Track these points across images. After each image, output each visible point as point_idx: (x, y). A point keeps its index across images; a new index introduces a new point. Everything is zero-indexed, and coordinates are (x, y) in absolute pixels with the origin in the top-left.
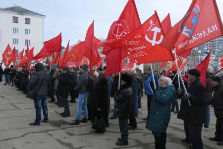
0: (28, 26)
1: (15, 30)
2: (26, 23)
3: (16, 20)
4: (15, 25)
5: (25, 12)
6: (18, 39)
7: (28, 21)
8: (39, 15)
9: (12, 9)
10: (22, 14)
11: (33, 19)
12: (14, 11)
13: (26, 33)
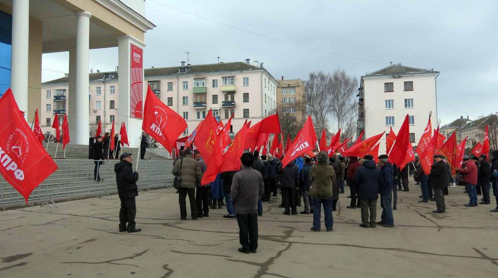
0: (409, 95)
1: (390, 104)
2: (406, 90)
3: (389, 88)
4: (389, 96)
5: (403, 73)
6: (393, 117)
7: (409, 86)
8: (429, 72)
9: (384, 72)
10: (398, 77)
11: (417, 81)
12: (386, 74)
13: (406, 106)
